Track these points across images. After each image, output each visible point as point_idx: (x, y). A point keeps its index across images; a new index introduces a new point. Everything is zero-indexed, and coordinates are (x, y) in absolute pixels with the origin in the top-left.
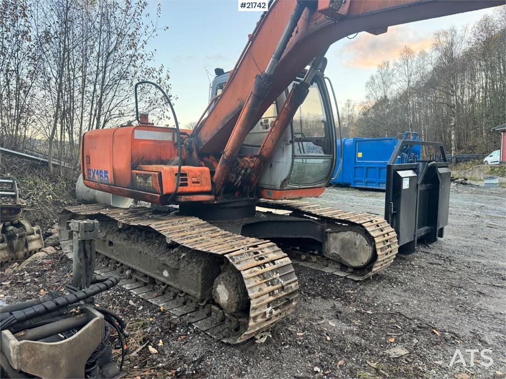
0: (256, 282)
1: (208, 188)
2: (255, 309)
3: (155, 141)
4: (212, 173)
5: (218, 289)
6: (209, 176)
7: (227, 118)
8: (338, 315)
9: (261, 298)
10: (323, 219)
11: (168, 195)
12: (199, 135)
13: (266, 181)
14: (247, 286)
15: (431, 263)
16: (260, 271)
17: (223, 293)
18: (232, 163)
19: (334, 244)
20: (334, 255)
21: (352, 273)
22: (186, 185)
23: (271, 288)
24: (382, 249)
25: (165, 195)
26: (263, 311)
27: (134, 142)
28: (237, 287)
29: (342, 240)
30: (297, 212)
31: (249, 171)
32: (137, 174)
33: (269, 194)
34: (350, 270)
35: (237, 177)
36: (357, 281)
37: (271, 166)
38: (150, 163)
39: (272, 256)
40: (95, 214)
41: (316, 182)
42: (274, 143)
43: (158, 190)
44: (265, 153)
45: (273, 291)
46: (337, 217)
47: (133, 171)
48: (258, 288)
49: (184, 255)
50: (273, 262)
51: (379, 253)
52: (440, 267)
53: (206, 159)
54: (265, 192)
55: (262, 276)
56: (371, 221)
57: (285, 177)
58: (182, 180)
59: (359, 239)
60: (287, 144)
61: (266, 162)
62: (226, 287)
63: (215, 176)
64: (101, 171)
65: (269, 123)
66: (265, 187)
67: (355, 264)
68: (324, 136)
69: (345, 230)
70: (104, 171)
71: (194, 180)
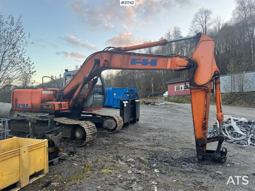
1: (68, 108)
2: (87, 136)
3: (48, 94)
4: (69, 104)
5: (76, 134)
6: (68, 105)
7: (73, 87)
8: (107, 140)
10: (102, 116)
12: (63, 92)
13: (85, 106)
14: (86, 130)
15: (134, 128)
16: (88, 127)
17: (78, 134)
18: (76, 100)
20: (106, 127)
21: (111, 132)
22: (62, 107)
23: (91, 131)
24: (118, 123)
25: (56, 111)
26: (89, 136)
27: (42, 94)
28: (82, 132)
29: (108, 122)
30: (94, 115)
31: (80, 103)
32: (44, 105)
33: (86, 109)
35: (77, 105)
36: (112, 133)
37: (87, 101)
38: (47, 101)
39: (90, 124)
40: (23, 119)
41: (100, 105)
42: (88, 94)
43: (53, 109)
44: (85, 97)
45: (91, 132)
46: (106, 115)
47: (42, 104)
48: (88, 131)
49: (63, 127)
50: (91, 125)
51: (118, 124)
52: (136, 129)
53: (64, 99)
54: (85, 109)
56: (116, 116)
57: (91, 104)
59: (113, 121)
60: (92, 95)
61: (85, 100)
62: (79, 133)
63: (70, 105)
65: (86, 88)
66: (85, 107)
67: (112, 128)
68: (102, 91)
69: (109, 119)
71: (64, 106)
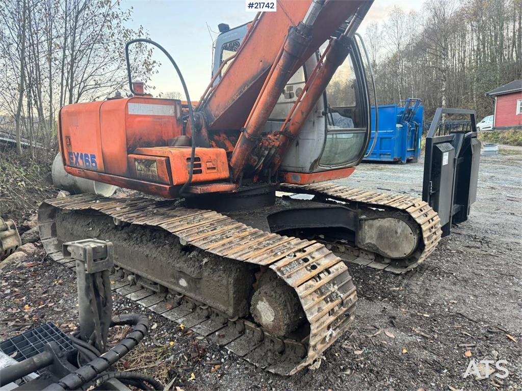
0: (313, 300)
1: (225, 174)
2: (315, 335)
3: (153, 116)
4: (229, 155)
5: (258, 306)
6: (225, 159)
7: (245, 85)
8: (392, 322)
9: (322, 320)
11: (180, 186)
12: (208, 108)
13: (291, 162)
14: (305, 307)
15: (468, 247)
16: (316, 284)
17: (266, 312)
18: (255, 143)
19: (370, 233)
20: (370, 246)
21: (390, 264)
22: (200, 172)
24: (429, 238)
25: (177, 185)
26: (324, 335)
27: (128, 117)
28: (285, 305)
29: (380, 228)
31: (273, 152)
32: (136, 160)
33: (295, 178)
34: (388, 261)
35: (260, 159)
36: (398, 275)
37: (297, 144)
38: (149, 145)
39: (325, 263)
41: (347, 162)
42: (304, 116)
43: (165, 179)
44: (291, 129)
45: (333, 310)
46: (373, 201)
47: (129, 155)
48: (317, 308)
49: (205, 260)
50: (327, 270)
51: (426, 242)
52: (478, 250)
53: (216, 137)
54: (290, 177)
55: (320, 291)
56: (414, 205)
57: (315, 158)
58: (195, 166)
59: (401, 227)
60: (319, 117)
61: (292, 139)
62: (271, 304)
63: (233, 160)
64: (86, 155)
65: (294, 91)
66: (289, 169)
67: (395, 255)
69: (382, 216)
70: (91, 155)
71: (209, 165)
